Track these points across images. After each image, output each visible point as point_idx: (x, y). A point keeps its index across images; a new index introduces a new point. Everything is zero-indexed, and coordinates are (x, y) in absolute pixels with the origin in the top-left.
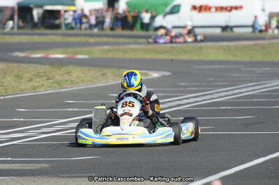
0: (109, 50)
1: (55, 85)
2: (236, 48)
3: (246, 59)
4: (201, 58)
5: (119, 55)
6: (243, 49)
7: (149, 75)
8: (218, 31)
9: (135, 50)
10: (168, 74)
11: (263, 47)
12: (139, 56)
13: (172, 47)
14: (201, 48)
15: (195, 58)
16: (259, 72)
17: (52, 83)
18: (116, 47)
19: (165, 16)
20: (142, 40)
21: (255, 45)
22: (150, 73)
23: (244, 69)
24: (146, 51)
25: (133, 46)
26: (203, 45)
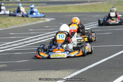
1: (4, 26)
2: (82, 7)
3: (88, 11)
4: (67, 11)
6: (85, 7)
10: (54, 19)
11: (94, 6)
13: (54, 7)
14: (67, 7)
15: (65, 11)
16: (95, 17)
17: (2, 25)
20: (39, 4)
21: (91, 5)
22: (46, 19)
23: (88, 16)
26: (67, 5)
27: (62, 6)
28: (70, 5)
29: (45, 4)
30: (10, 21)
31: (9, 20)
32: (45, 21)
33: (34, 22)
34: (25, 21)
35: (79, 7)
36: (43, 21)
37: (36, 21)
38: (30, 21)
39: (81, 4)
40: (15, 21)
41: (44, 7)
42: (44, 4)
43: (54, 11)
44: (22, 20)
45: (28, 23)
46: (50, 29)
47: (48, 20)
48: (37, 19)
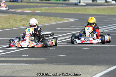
0: (48, 9)
3: (107, 14)
4: (88, 13)
5: (53, 11)
6: (103, 9)
7: (69, 20)
9: (59, 9)
10: (77, 20)
11: (112, 9)
12: (62, 12)
13: (74, 8)
14: (86, 9)
16: (115, 19)
18: (50, 8)
20: (60, 5)
21: (108, 8)
22: (69, 19)
23: (108, 18)
24: (63, 9)
25: (58, 8)
28: (89, 7)
29: (65, 5)
32: (69, 21)
33: (59, 21)
34: (50, 20)
35: (97, 9)
36: (67, 21)
37: (61, 21)
38: (56, 20)
39: (99, 7)
40: (41, 20)
41: (65, 8)
43: (76, 13)
44: (48, 19)
45: (54, 22)
46: (76, 29)
47: (72, 20)
48: (61, 19)
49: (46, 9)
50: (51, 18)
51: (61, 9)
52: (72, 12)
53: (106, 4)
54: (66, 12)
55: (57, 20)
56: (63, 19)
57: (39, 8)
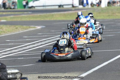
0: (14, 18)
4: (55, 19)
5: (19, 20)
6: (71, 15)
8: (57, 7)
9: (25, 17)
10: (44, 27)
12: (28, 19)
13: (40, 15)
14: (53, 15)
19: (33, 2)
24: (29, 17)
25: (23, 15)
26: (53, 13)
27: (48, 14)
28: (56, 13)
30: (3, 29)
31: (1, 28)
32: (36, 29)
33: (26, 29)
34: (17, 28)
35: (65, 15)
36: (34, 29)
38: (22, 28)
39: (66, 13)
40: (7, 29)
41: (31, 15)
42: (29, 13)
43: (42, 19)
44: (14, 28)
45: (21, 31)
46: (44, 36)
47: (39, 27)
48: (28, 27)
49: (11, 18)
50: (17, 26)
51: (27, 17)
52: (39, 19)
53: (73, 9)
54: (32, 19)
55: (24, 28)
56: (30, 27)
57: (4, 17)
